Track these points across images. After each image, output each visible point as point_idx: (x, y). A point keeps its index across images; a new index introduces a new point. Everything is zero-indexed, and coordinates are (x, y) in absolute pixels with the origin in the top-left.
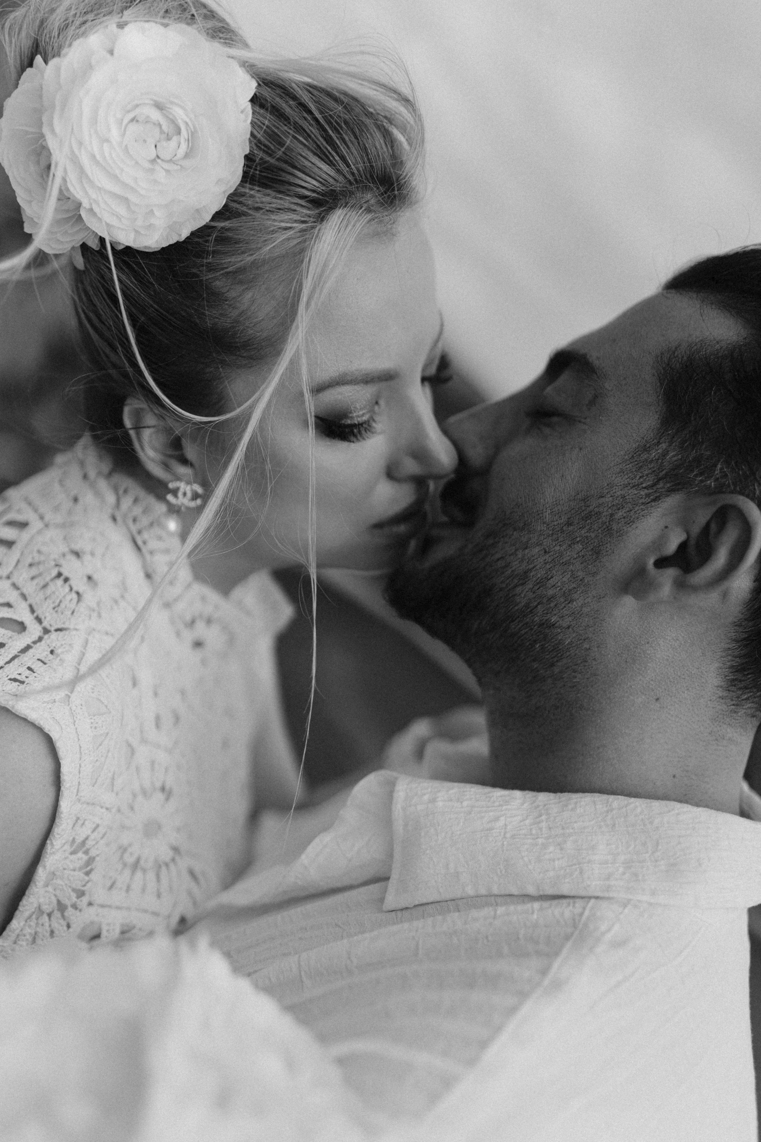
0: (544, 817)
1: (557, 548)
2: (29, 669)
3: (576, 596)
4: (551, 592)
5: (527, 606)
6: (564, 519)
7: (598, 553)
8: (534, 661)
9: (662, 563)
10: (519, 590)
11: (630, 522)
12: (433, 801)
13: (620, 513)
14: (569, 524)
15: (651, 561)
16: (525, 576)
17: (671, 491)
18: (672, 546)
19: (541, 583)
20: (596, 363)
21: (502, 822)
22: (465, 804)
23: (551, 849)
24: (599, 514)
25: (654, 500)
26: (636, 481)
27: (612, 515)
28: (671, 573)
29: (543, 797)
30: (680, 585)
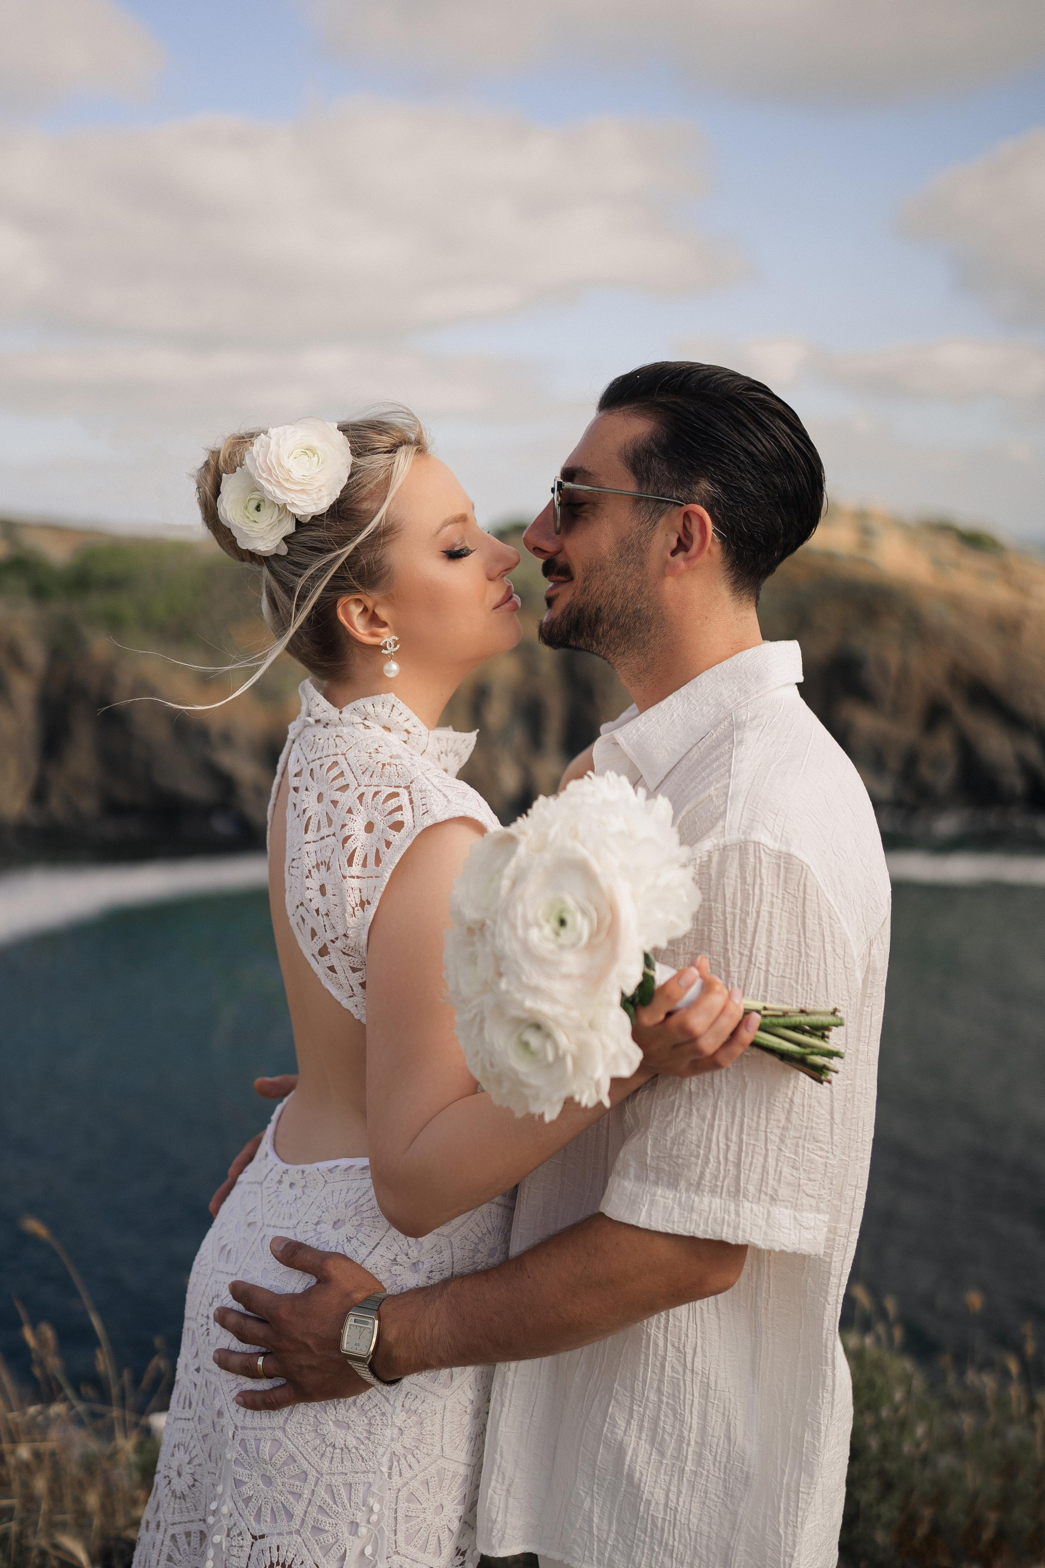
0: (691, 698)
1: (622, 571)
2: (423, 805)
3: (643, 590)
4: (631, 594)
5: (622, 606)
6: (618, 555)
7: (642, 563)
8: (639, 633)
9: (674, 553)
10: (614, 601)
11: (649, 541)
12: (638, 730)
13: (642, 540)
14: (621, 556)
15: (669, 555)
16: (614, 594)
17: (660, 516)
18: (674, 543)
19: (624, 591)
20: (590, 470)
21: (675, 715)
22: (653, 720)
23: (705, 708)
24: (633, 544)
25: (654, 525)
26: (641, 520)
27: (639, 542)
28: (680, 555)
29: (683, 690)
30: (687, 560)
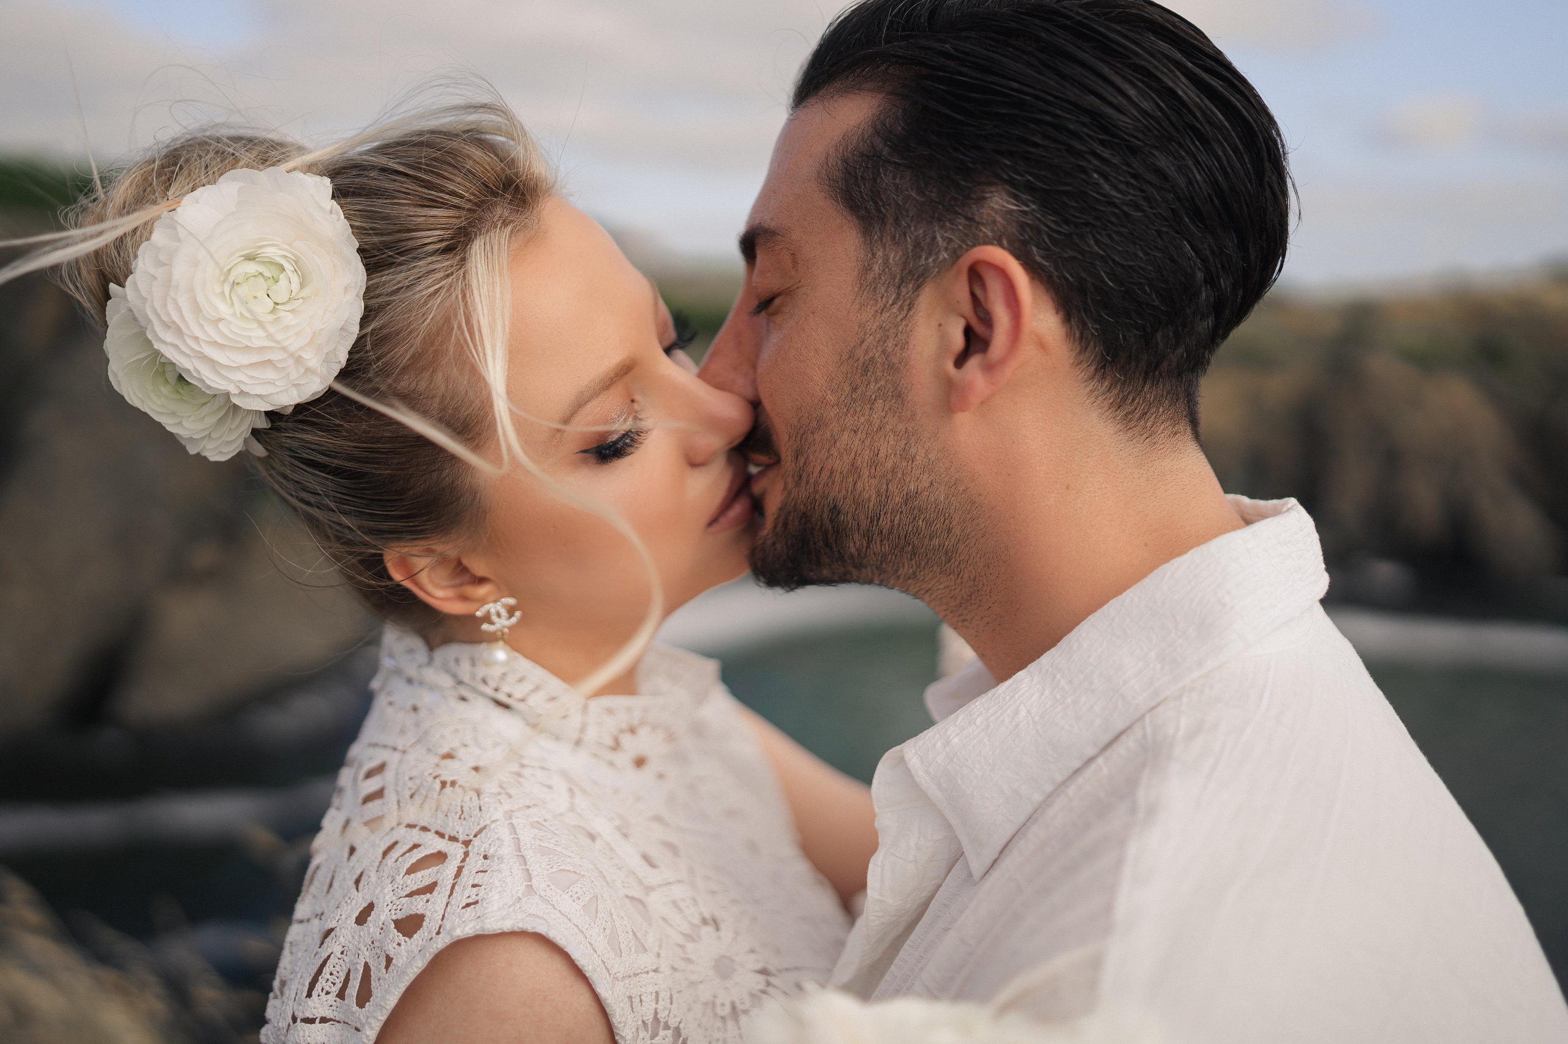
1: (862, 419)
2: (474, 887)
3: (913, 450)
4: (889, 465)
5: (878, 494)
6: (847, 388)
7: (899, 395)
9: (960, 360)
10: (859, 485)
11: (904, 345)
12: (947, 743)
13: (890, 344)
14: (855, 390)
15: (950, 366)
16: (854, 467)
17: (918, 288)
18: (958, 340)
19: (874, 463)
21: (1023, 713)
22: (978, 722)
23: (1083, 699)
24: (872, 359)
25: (909, 310)
26: (880, 305)
27: (884, 352)
28: (973, 362)
30: (989, 369)
